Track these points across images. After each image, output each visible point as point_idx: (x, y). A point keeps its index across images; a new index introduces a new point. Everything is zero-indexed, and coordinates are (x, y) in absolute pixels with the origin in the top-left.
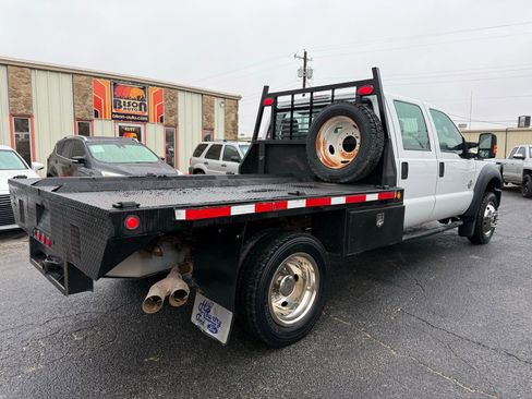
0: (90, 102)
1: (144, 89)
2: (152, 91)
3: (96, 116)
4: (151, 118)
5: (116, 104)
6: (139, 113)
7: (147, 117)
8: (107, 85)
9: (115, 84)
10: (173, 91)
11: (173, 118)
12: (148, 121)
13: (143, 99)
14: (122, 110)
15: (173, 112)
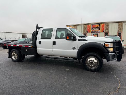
0: (86, 30)
1: (99, 25)
2: (101, 25)
3: (88, 32)
4: (101, 31)
5: (92, 29)
6: (98, 30)
7: (100, 31)
8: (90, 26)
9: (92, 25)
10: (108, 24)
11: (107, 30)
12: (100, 32)
13: (99, 27)
14: (93, 30)
15: (107, 29)
